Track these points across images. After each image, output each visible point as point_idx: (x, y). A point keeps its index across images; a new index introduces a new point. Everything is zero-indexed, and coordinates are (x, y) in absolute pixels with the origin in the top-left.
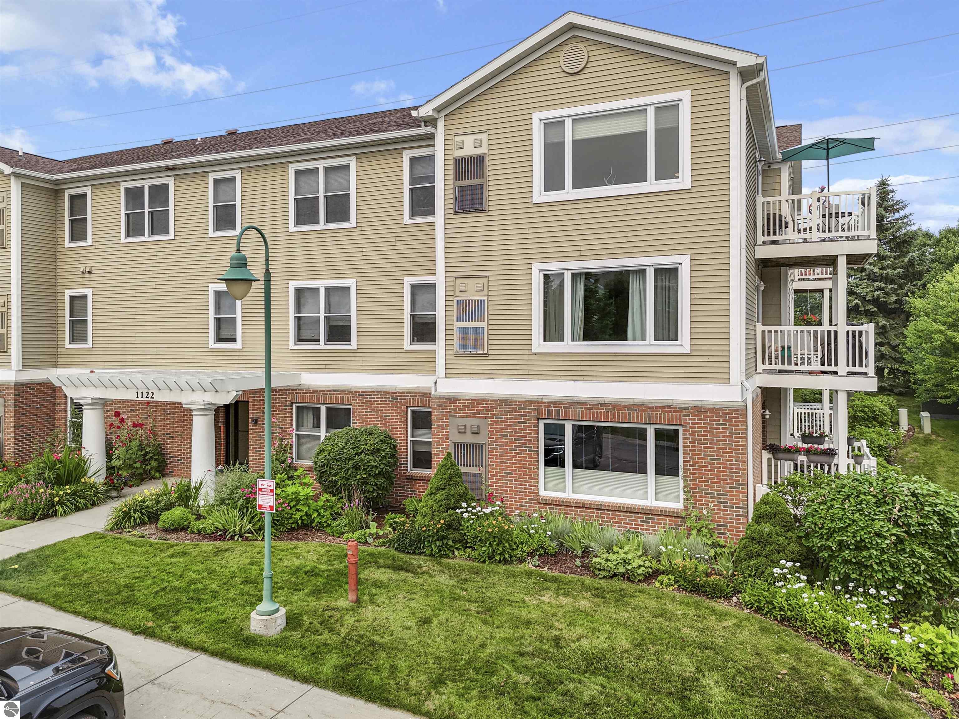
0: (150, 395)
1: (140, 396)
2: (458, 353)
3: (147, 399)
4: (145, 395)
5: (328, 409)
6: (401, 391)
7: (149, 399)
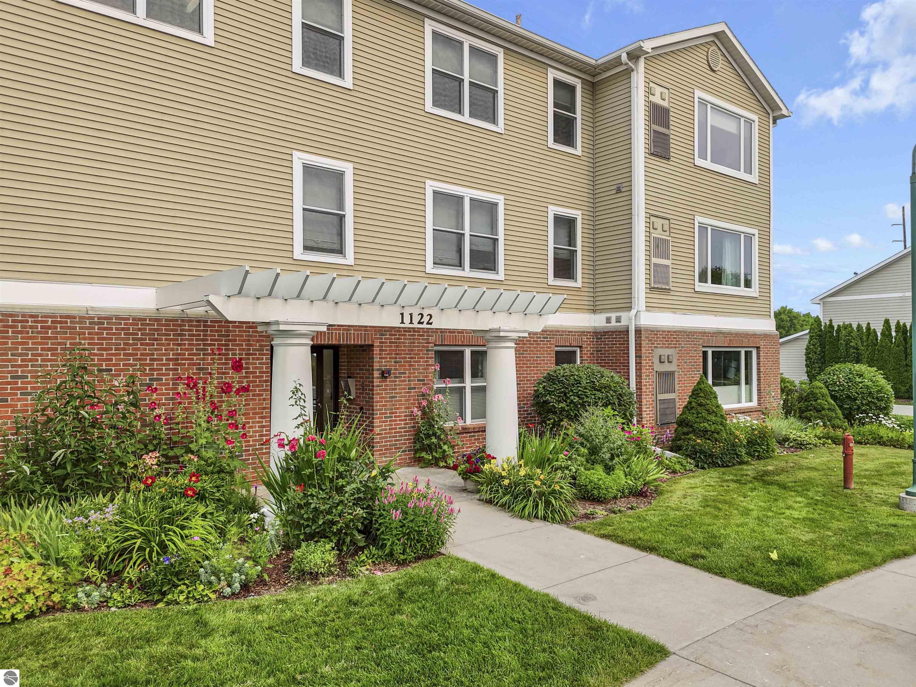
0: (426, 319)
1: (407, 319)
2: (654, 288)
3: (420, 326)
4: (416, 319)
5: (473, 353)
6: (551, 329)
7: (425, 326)
